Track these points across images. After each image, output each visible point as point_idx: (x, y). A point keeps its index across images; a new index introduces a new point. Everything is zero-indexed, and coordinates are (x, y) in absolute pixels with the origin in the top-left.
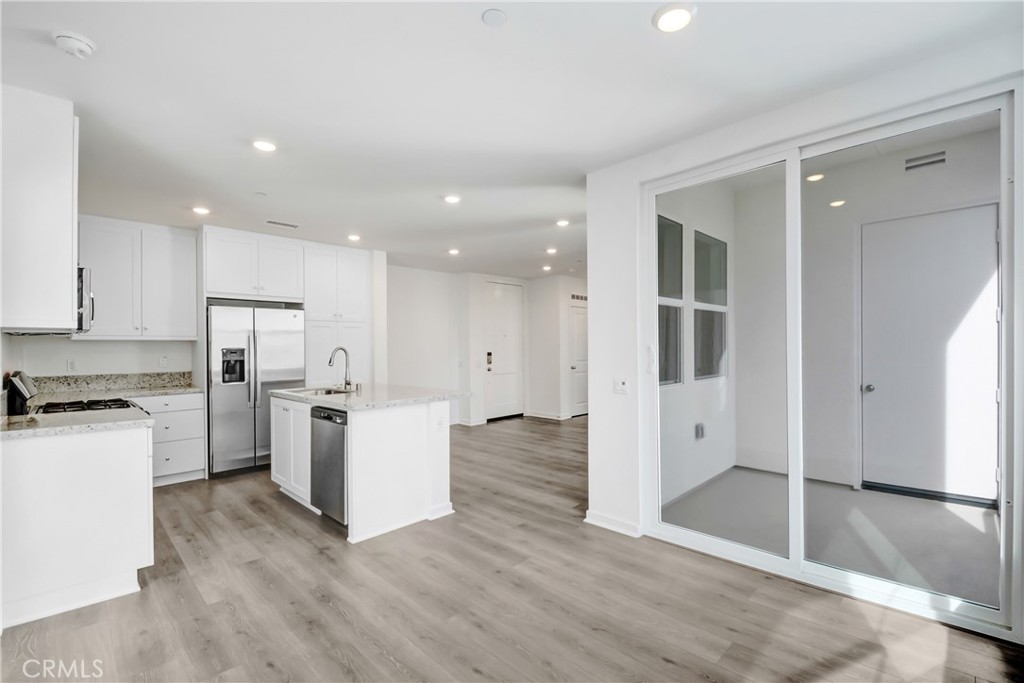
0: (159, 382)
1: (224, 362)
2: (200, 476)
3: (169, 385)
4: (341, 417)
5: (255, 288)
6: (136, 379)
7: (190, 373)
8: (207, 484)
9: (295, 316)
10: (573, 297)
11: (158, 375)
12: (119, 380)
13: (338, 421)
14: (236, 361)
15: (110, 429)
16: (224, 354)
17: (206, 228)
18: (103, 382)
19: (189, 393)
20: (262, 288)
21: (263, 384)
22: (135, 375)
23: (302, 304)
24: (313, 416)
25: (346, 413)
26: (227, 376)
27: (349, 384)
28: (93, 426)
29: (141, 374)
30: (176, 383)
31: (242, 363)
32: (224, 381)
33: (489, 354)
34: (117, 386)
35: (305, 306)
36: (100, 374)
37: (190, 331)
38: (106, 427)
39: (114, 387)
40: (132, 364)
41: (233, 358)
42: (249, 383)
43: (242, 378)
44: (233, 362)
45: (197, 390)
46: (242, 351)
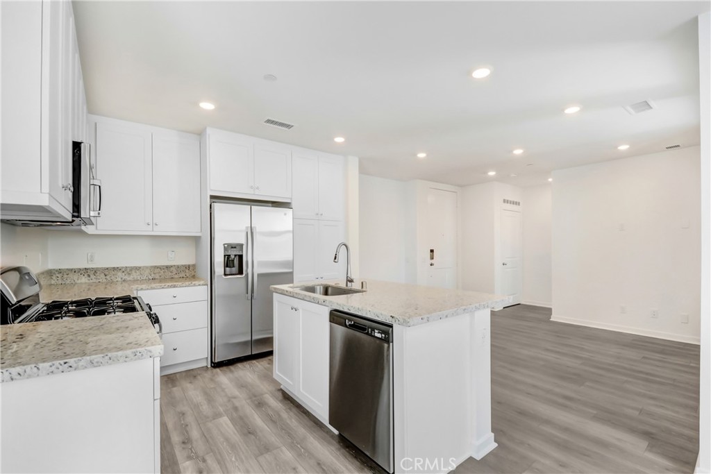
0: (168, 274)
1: (225, 256)
2: (204, 364)
3: (176, 276)
4: (382, 332)
5: (252, 187)
6: (147, 271)
7: (194, 266)
8: (209, 372)
9: (285, 214)
10: (504, 201)
11: (167, 267)
12: (133, 272)
13: (379, 335)
14: (235, 255)
15: (99, 364)
16: (225, 249)
17: (209, 131)
18: (120, 274)
19: (195, 285)
20: (258, 188)
21: (259, 275)
22: (147, 267)
23: (289, 203)
24: (331, 321)
25: (391, 326)
26: (228, 269)
27: (351, 281)
28: (71, 361)
29: (152, 267)
30: (182, 275)
31: (241, 257)
32: (225, 275)
33: (432, 251)
34: (131, 278)
35: (293, 205)
36: (116, 266)
37: (195, 227)
38: (91, 362)
39: (128, 279)
40: (144, 257)
41: (233, 253)
42: (247, 275)
43: (241, 272)
44: (233, 257)
45: (202, 282)
46: (241, 245)
